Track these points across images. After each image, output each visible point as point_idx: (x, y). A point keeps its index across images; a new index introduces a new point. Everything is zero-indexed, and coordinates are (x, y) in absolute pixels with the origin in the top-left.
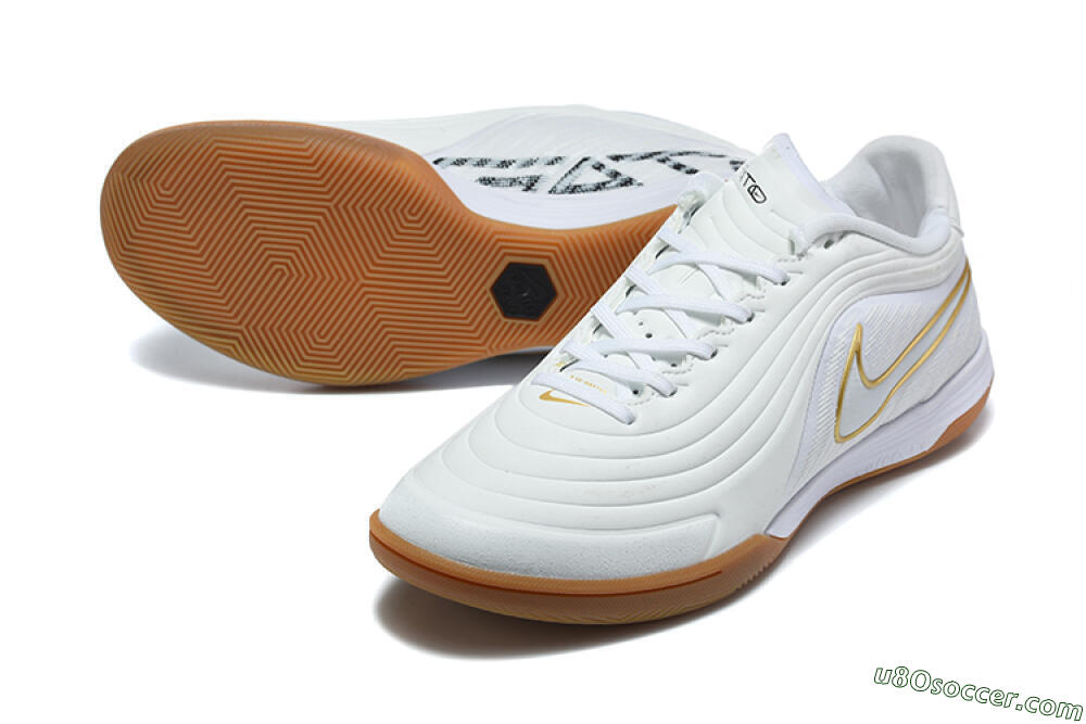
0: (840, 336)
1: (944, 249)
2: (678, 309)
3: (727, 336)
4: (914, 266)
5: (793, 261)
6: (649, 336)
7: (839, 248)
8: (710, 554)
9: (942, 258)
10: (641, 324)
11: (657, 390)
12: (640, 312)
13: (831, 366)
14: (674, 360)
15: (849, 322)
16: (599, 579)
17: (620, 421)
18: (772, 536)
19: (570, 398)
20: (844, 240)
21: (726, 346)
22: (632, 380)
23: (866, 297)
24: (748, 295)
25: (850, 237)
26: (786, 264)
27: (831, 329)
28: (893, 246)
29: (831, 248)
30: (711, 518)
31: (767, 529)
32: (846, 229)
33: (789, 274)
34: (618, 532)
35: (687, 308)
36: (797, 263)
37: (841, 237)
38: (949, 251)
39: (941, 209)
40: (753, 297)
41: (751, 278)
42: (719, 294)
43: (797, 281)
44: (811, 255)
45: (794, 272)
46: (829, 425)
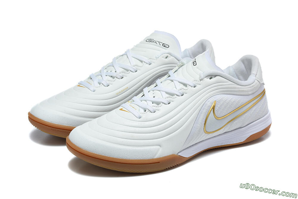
0: (208, 103)
1: (251, 85)
2: (164, 91)
3: (174, 99)
4: (238, 88)
5: (199, 81)
6: (154, 97)
7: (214, 79)
8: (156, 157)
9: (250, 87)
10: (153, 94)
11: (150, 111)
12: (154, 91)
13: (204, 111)
14: (158, 103)
15: (212, 99)
16: (121, 158)
17: (137, 117)
18: (179, 156)
19: (127, 110)
20: (216, 77)
21: (173, 101)
22: (145, 107)
23: (220, 94)
24: (183, 89)
25: (217, 77)
26: (196, 82)
27: (207, 100)
28: (232, 82)
29: (211, 79)
30: (159, 147)
31: (178, 153)
32: (216, 75)
33: (196, 85)
34: (128, 146)
35: (166, 91)
36: (200, 82)
37: (215, 77)
38: (253, 86)
39: (254, 75)
40: (184, 90)
41: (185, 85)
42: (176, 88)
43: (198, 87)
44: (204, 80)
45: (198, 84)
46: (201, 127)
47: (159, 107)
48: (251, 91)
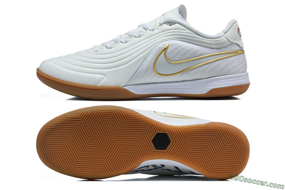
0: (160, 45)
1: (215, 39)
4: (198, 38)
7: (173, 26)
8: (99, 85)
9: (215, 41)
11: (107, 47)
13: (155, 51)
15: (166, 42)
17: (94, 51)
18: (125, 89)
20: (175, 25)
21: (130, 41)
23: (176, 40)
24: (142, 31)
25: (177, 25)
27: (160, 43)
28: (191, 31)
29: (171, 26)
30: (104, 76)
31: (124, 86)
32: (176, 22)
33: (155, 29)
36: (158, 27)
38: (217, 41)
39: (223, 32)
41: (146, 29)
43: (156, 31)
44: (163, 26)
45: (157, 29)
46: (150, 66)
47: (116, 44)
48: (215, 45)
